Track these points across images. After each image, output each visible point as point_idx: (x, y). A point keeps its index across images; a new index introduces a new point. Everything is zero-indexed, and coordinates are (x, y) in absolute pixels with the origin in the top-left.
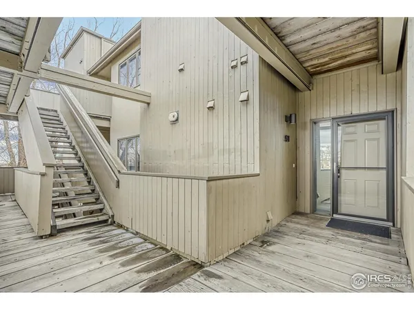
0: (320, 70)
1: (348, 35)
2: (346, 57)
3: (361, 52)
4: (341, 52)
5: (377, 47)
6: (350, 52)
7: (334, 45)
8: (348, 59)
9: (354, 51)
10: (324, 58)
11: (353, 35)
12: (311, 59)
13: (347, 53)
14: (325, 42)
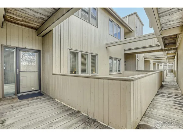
0: (12, 21)
1: (37, 17)
2: (29, 23)
3: (35, 25)
4: (29, 20)
5: (40, 26)
6: (32, 22)
7: (29, 16)
8: (29, 24)
9: (33, 23)
10: (21, 18)
11: (38, 18)
12: (14, 14)
13: (30, 22)
14: (28, 13)
